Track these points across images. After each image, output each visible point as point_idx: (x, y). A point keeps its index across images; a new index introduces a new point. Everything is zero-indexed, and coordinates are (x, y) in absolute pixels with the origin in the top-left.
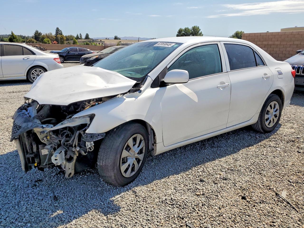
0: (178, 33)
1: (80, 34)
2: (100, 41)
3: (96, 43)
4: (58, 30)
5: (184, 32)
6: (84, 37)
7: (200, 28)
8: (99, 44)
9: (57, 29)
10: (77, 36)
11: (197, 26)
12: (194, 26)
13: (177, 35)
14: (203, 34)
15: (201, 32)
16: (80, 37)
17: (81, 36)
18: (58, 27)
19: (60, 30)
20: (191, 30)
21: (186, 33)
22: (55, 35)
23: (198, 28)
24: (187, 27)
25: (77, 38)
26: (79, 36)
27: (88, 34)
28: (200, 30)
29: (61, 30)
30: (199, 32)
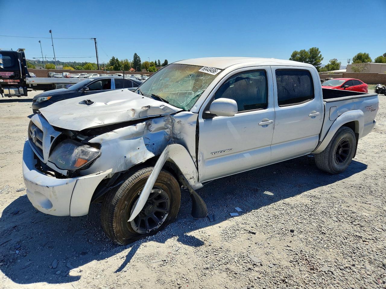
5: (299, 56)
7: (319, 50)
11: (316, 48)
12: (313, 48)
14: (323, 58)
15: (321, 55)
20: (308, 53)
21: (302, 56)
23: (318, 50)
24: (303, 49)
28: (320, 52)
30: (319, 54)
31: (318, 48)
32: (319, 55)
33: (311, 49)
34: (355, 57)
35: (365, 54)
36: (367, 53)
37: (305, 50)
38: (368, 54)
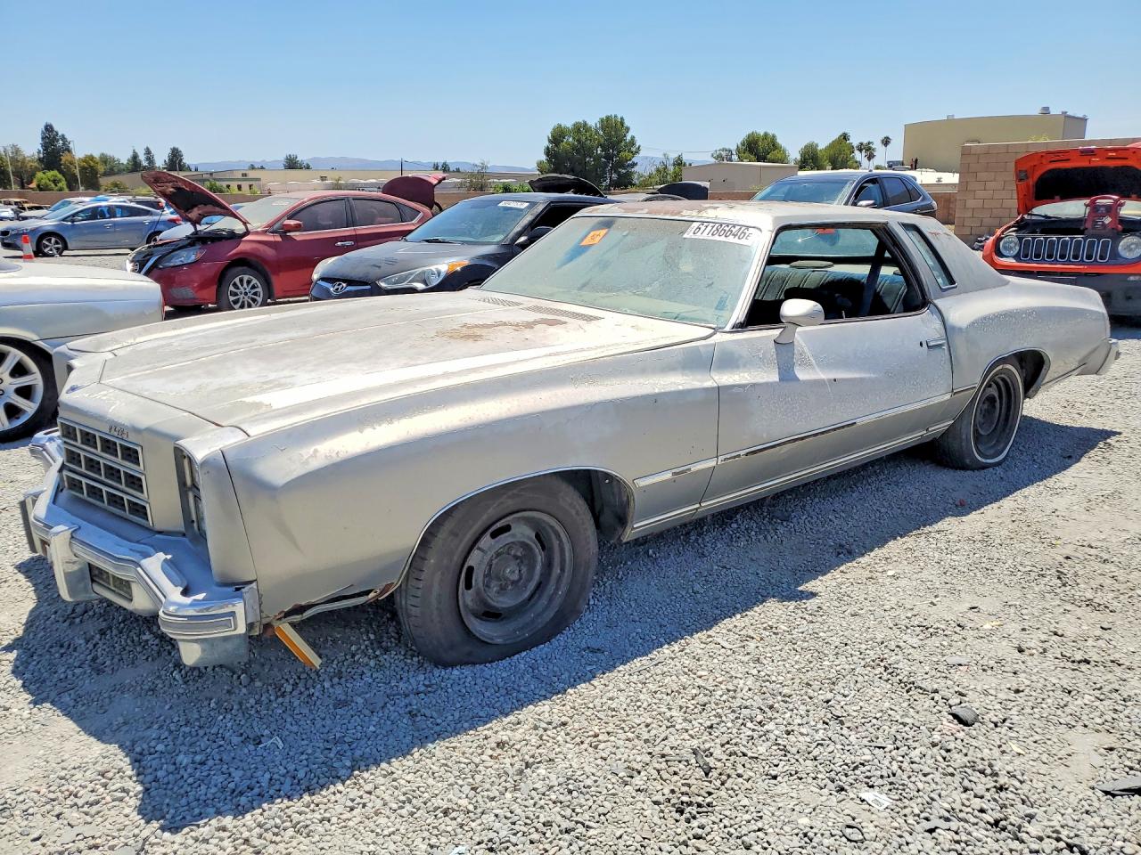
0: (550, 141)
1: (148, 152)
2: (240, 177)
3: (228, 183)
4: (49, 136)
5: (571, 139)
6: (161, 160)
7: (627, 123)
8: (239, 187)
9: (49, 128)
10: (135, 157)
11: (615, 116)
12: (608, 118)
13: (548, 148)
14: (639, 147)
15: (633, 138)
16: (145, 163)
17: (150, 158)
18: (49, 122)
19: (60, 134)
20: (597, 133)
21: (579, 141)
22: (39, 152)
23: (622, 123)
24: (581, 121)
25: (135, 165)
26: (142, 157)
27: (180, 149)
28: (628, 129)
29: (63, 136)
30: (625, 136)
31: (622, 118)
32: (628, 138)
33: (602, 120)
34: (743, 144)
35: (766, 134)
36: (771, 132)
37: (585, 124)
38: (774, 136)
